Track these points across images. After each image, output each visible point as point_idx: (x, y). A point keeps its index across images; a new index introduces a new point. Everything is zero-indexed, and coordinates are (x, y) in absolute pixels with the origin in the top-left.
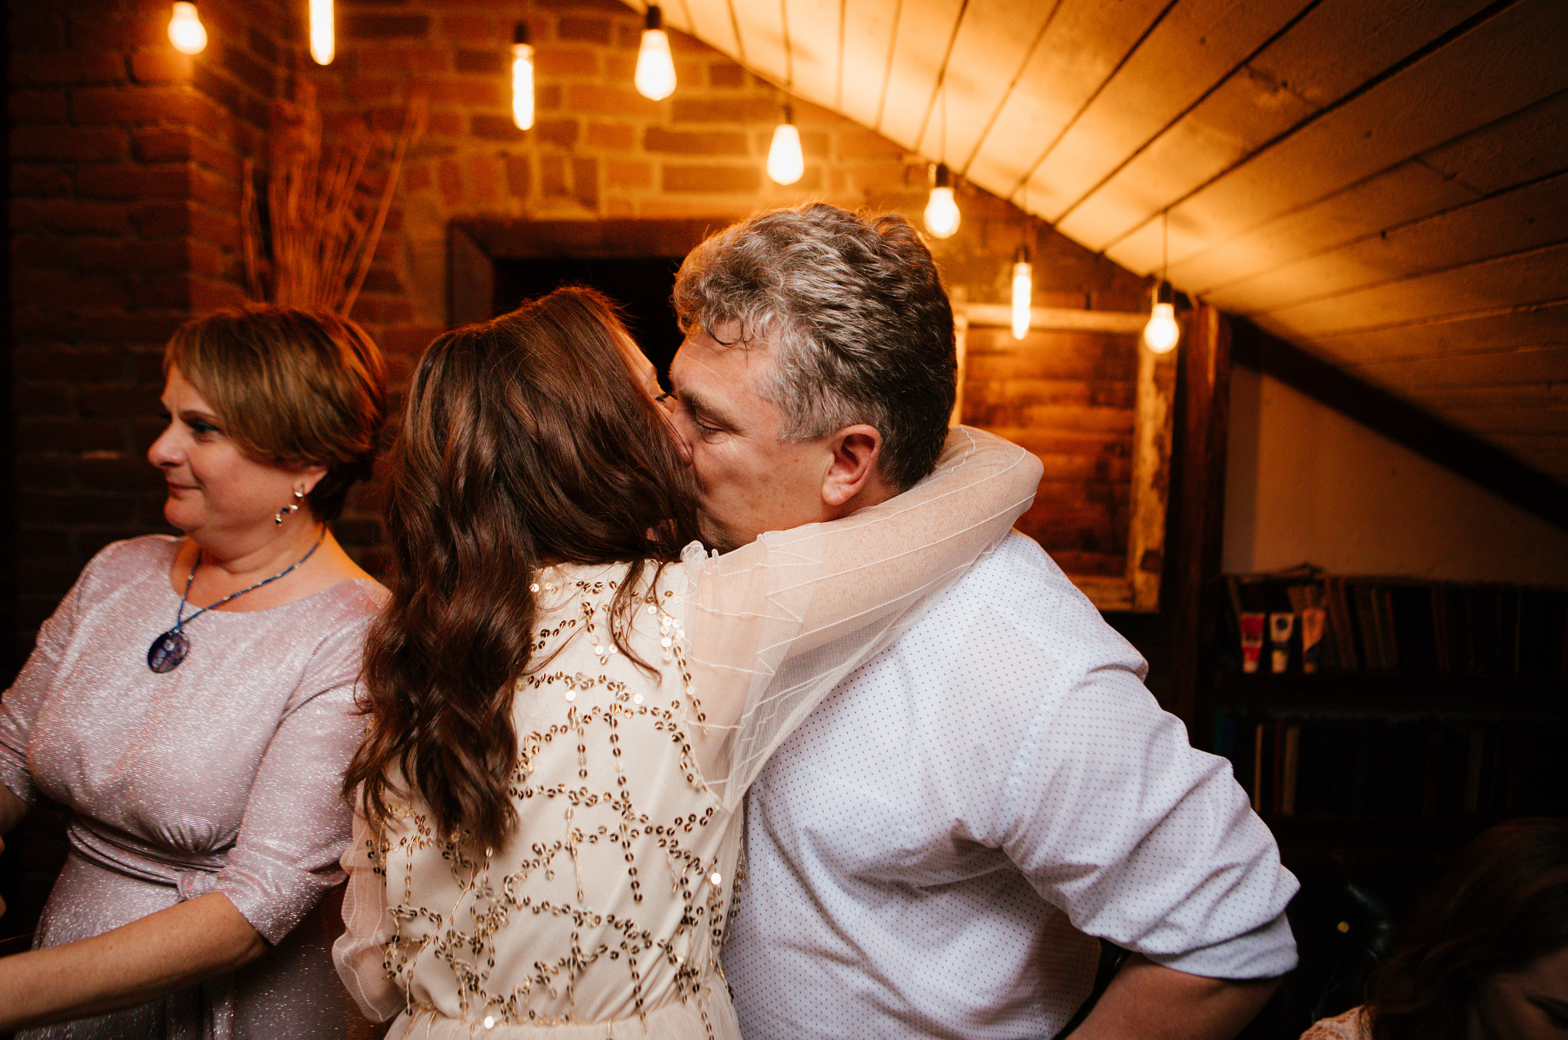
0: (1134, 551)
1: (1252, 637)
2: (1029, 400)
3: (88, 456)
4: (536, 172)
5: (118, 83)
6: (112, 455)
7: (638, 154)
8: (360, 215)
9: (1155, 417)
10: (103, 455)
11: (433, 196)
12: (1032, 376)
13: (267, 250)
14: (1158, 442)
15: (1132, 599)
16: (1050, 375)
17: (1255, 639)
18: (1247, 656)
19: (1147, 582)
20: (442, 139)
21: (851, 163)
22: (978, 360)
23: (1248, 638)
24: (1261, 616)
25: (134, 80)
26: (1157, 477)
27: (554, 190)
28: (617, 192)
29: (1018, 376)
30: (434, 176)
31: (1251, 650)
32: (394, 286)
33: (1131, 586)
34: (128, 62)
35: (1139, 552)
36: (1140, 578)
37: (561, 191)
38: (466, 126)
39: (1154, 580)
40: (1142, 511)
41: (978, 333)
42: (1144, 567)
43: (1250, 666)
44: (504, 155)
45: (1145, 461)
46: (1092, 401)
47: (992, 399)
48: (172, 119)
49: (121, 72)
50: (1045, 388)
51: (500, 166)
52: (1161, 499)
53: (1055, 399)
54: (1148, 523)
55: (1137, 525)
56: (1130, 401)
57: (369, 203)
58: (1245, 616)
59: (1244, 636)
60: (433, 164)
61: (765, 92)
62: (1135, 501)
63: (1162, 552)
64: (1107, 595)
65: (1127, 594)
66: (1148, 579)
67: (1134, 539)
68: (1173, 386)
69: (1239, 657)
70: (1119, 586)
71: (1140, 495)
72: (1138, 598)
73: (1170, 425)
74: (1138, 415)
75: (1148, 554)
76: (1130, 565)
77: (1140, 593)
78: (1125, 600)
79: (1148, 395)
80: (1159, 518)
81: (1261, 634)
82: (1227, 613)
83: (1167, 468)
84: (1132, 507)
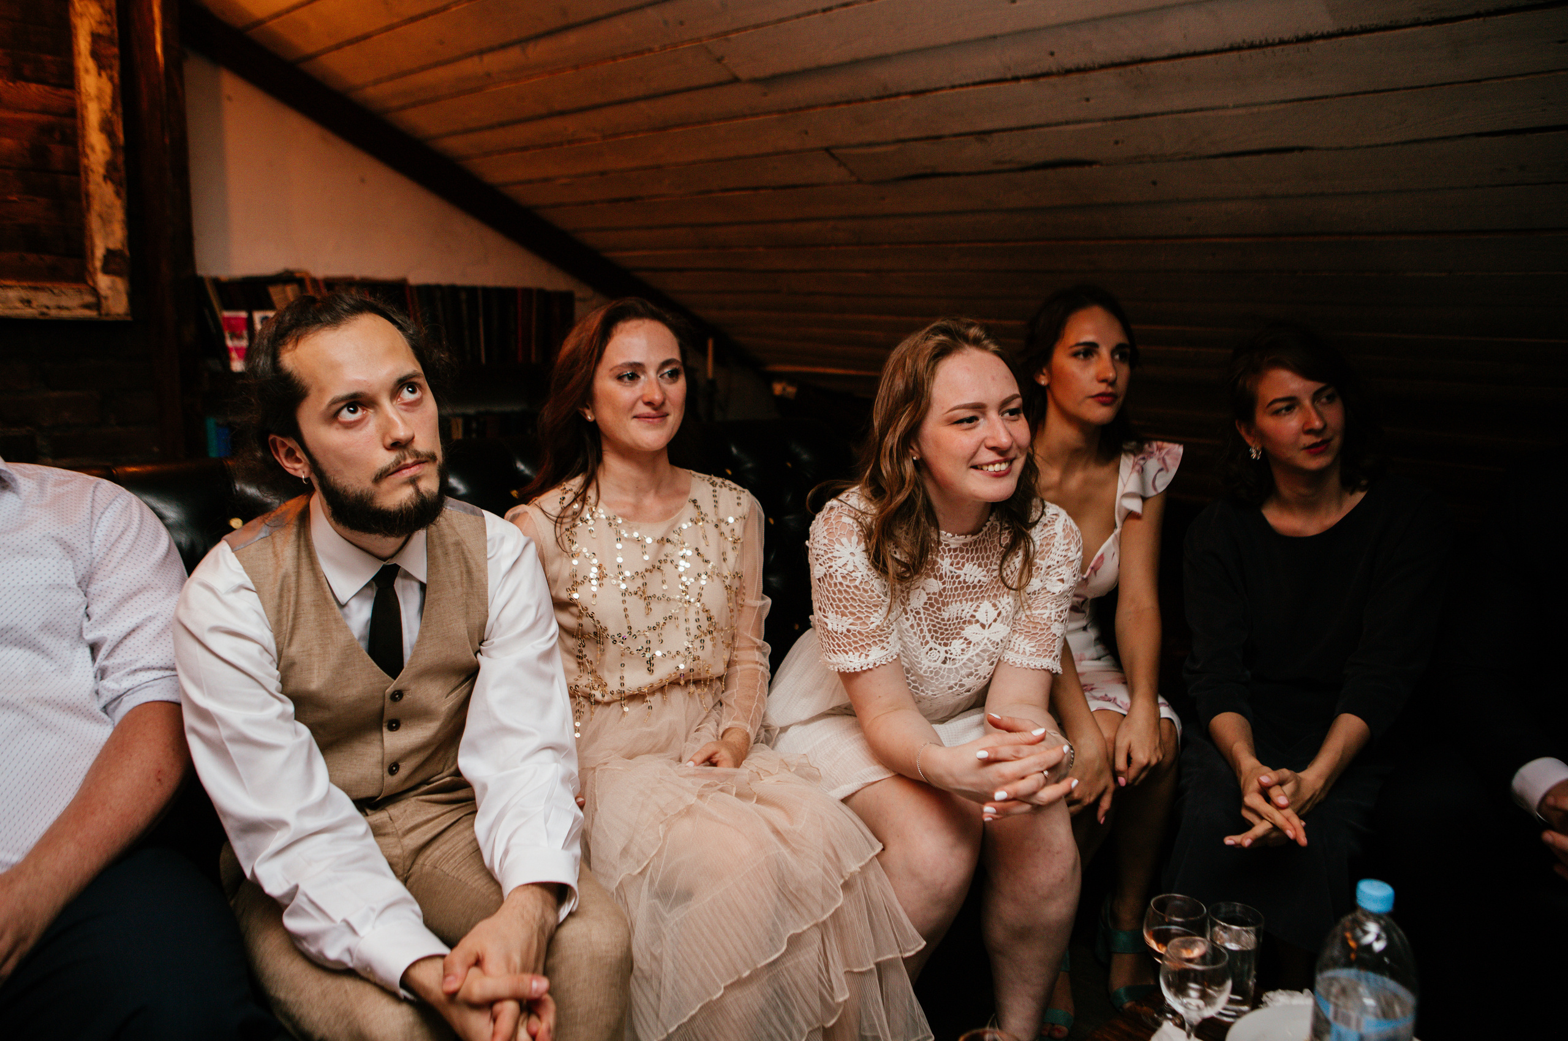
0: (93, 253)
1: (236, 336)
9: (99, 98)
14: (106, 127)
15: (97, 305)
17: (239, 337)
18: (234, 355)
19: (112, 288)
23: (232, 338)
24: (243, 314)
26: (111, 168)
31: (238, 350)
33: (95, 291)
35: (100, 253)
36: (103, 282)
39: (121, 285)
40: (96, 207)
42: (106, 271)
43: (237, 366)
45: (93, 149)
52: (118, 194)
54: (105, 221)
55: (95, 223)
56: (68, 79)
58: (227, 314)
59: (227, 335)
62: (88, 195)
63: (127, 253)
64: (64, 301)
65: (89, 299)
66: (113, 282)
67: (91, 239)
68: (116, 63)
69: (224, 355)
70: (80, 292)
71: (92, 187)
72: (104, 303)
73: (120, 110)
74: (79, 93)
75: (110, 254)
76: (90, 267)
77: (106, 298)
78: (87, 306)
79: (87, 71)
80: (118, 215)
81: (245, 333)
82: (207, 312)
83: (121, 159)
84: (84, 203)
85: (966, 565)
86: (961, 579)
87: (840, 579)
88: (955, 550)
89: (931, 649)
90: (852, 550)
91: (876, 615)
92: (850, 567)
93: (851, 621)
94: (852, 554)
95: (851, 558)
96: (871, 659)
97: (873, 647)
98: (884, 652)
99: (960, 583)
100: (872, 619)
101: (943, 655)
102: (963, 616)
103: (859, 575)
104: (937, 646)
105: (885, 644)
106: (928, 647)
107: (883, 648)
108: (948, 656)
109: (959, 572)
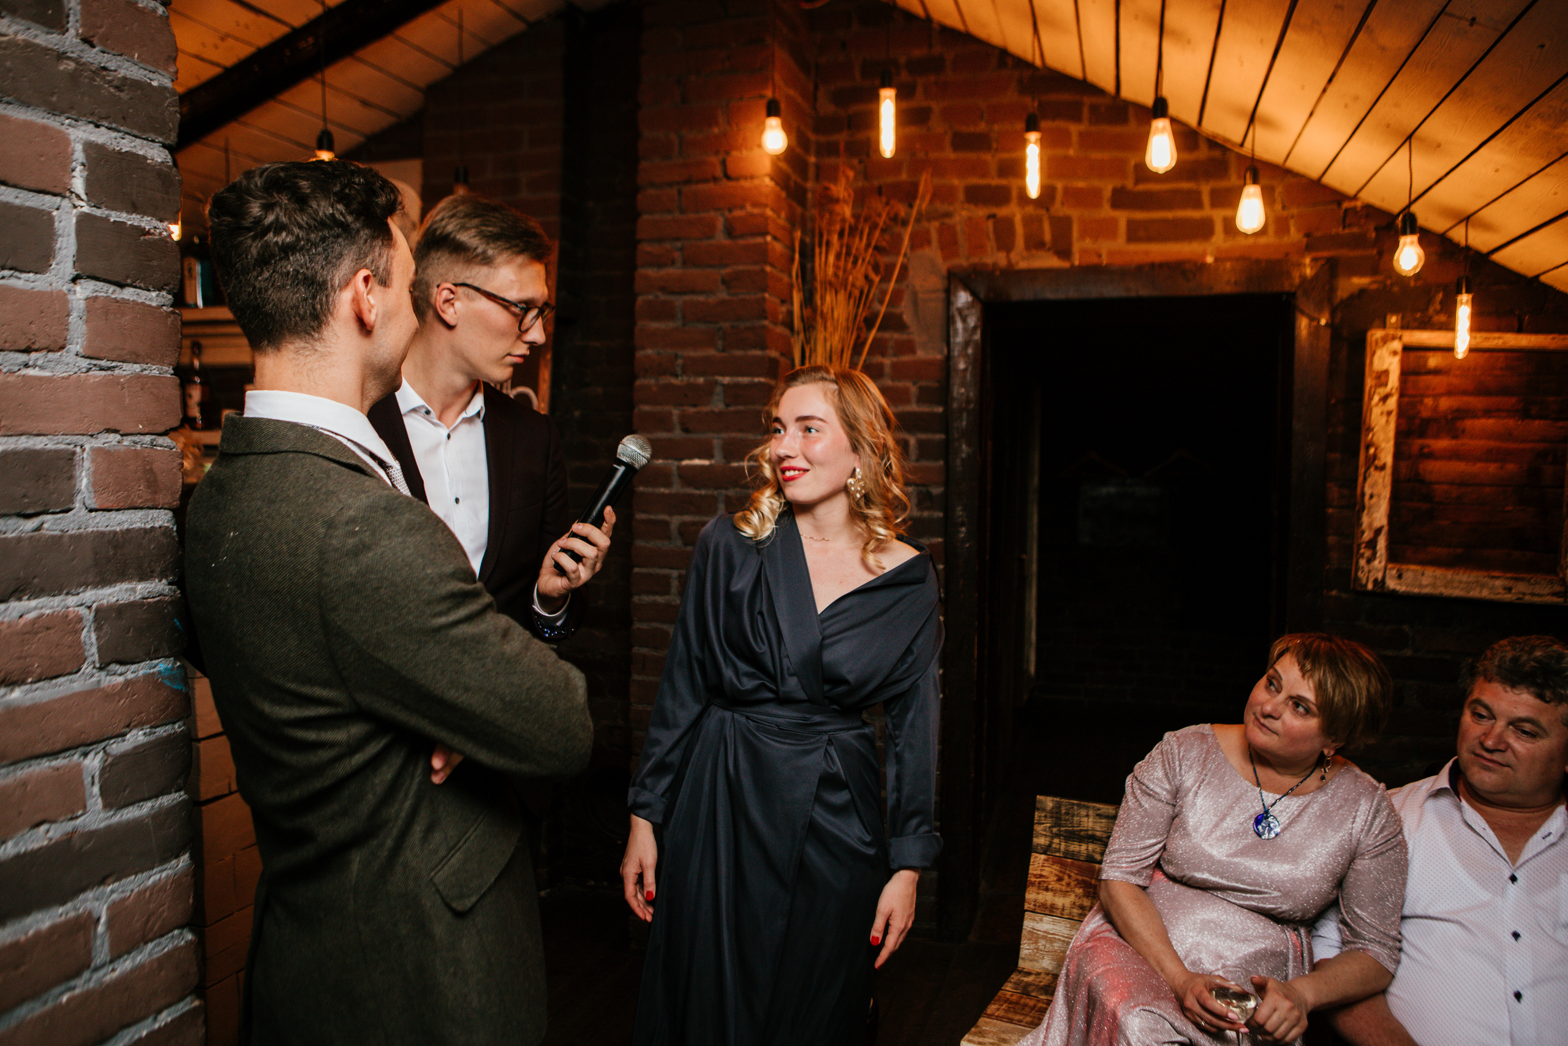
2: (1461, 414)
3: (685, 462)
4: (1019, 230)
5: (715, 179)
6: (706, 462)
7: (1106, 211)
8: (876, 268)
10: (697, 462)
11: (933, 252)
12: (1465, 393)
13: (808, 300)
15: (1561, 594)
16: (1482, 390)
20: (941, 207)
21: (1294, 211)
22: (1412, 378)
25: (728, 177)
27: (1035, 244)
28: (1088, 243)
29: (1450, 393)
30: (934, 235)
32: (901, 326)
33: (1561, 583)
34: (724, 163)
37: (1040, 245)
38: (961, 196)
41: (1412, 355)
44: (992, 216)
46: (1525, 414)
47: (1425, 414)
48: (755, 205)
49: (719, 172)
50: (1477, 402)
51: (990, 224)
53: (1488, 413)
57: (884, 260)
60: (934, 227)
61: (1217, 153)
64: (1537, 590)
65: (1555, 588)
70: (1550, 583)
76: (1563, 562)
78: (1553, 594)
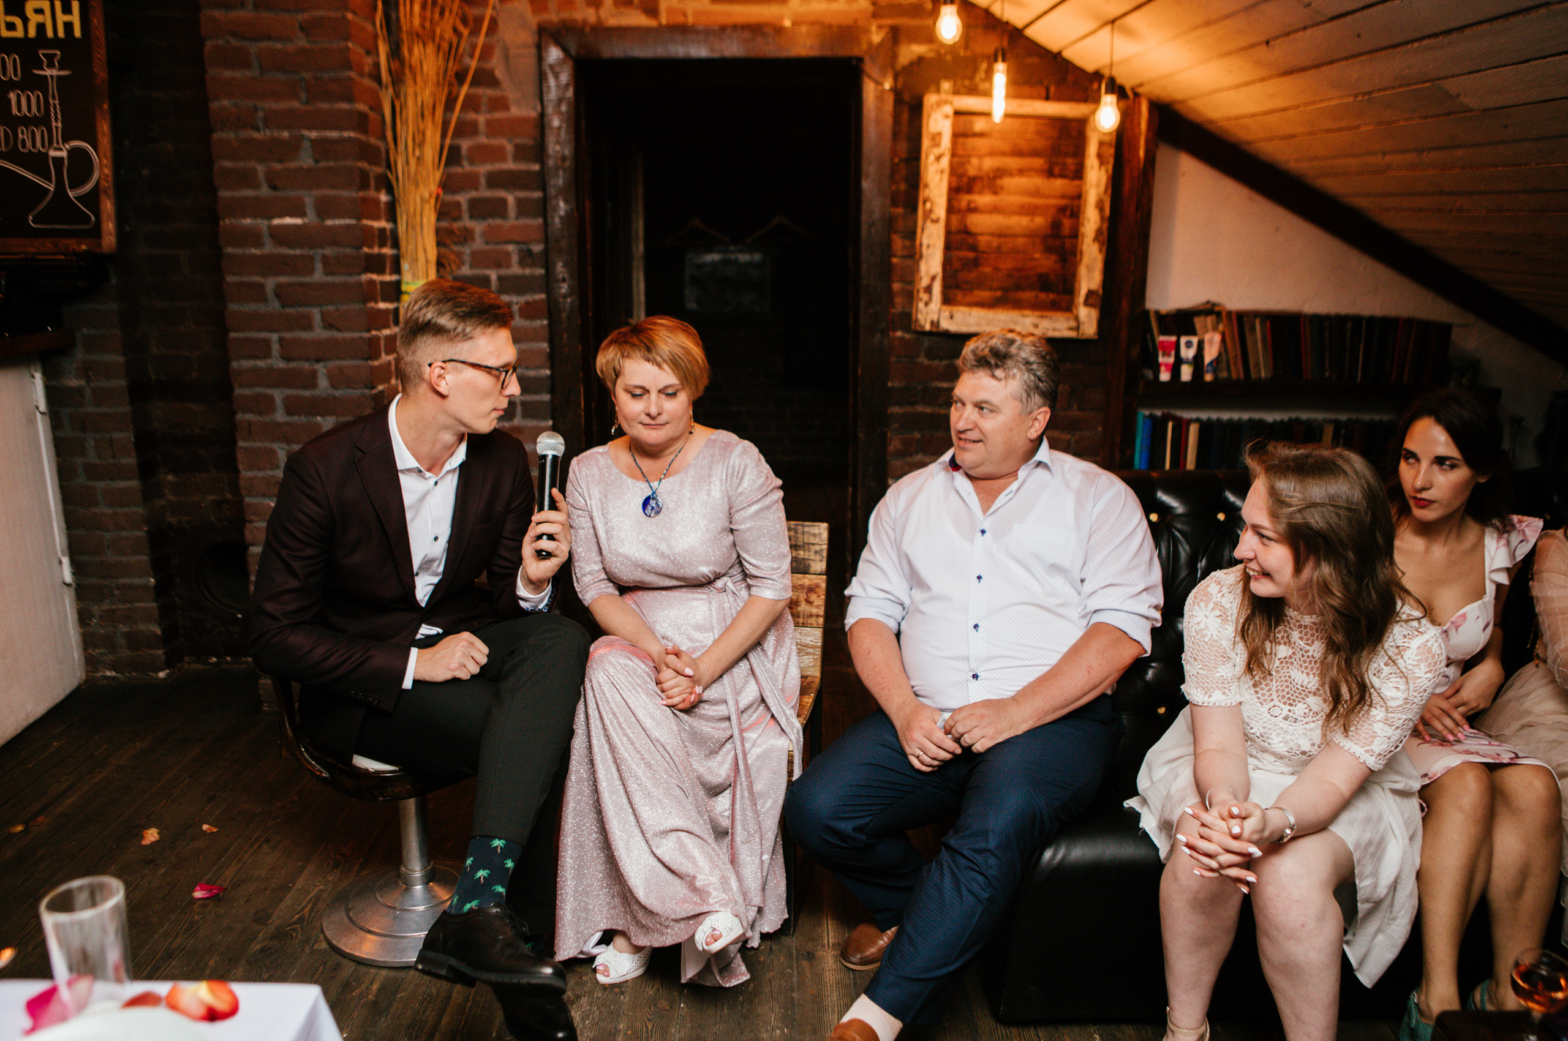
0: (1079, 292)
1: (1166, 354)
2: (1000, 173)
9: (1098, 185)
12: (1004, 154)
13: (395, 52)
14: (1100, 206)
15: (1077, 328)
16: (1017, 152)
17: (1169, 355)
18: (1163, 368)
19: (1088, 316)
22: (961, 140)
23: (1163, 356)
24: (1173, 339)
26: (1099, 232)
27: (623, 1)
28: (674, 2)
29: (992, 153)
31: (1166, 365)
32: (494, 82)
33: (1077, 318)
35: (1083, 292)
36: (1083, 312)
39: (1094, 314)
40: (1086, 260)
41: (961, 119)
42: (1087, 303)
43: (1165, 376)
45: (1089, 220)
46: (1050, 173)
47: (972, 172)
50: (1013, 163)
52: (1100, 251)
53: (1021, 172)
54: (1090, 269)
55: (1083, 271)
56: (1078, 173)
57: (472, 12)
58: (1162, 338)
59: (1160, 353)
62: (1081, 252)
63: (1101, 291)
64: (1057, 325)
65: (1073, 324)
66: (1089, 313)
67: (1079, 282)
68: (1111, 160)
69: (1156, 368)
70: (1068, 318)
71: (1085, 248)
72: (1081, 327)
73: (1109, 191)
74: (1085, 184)
75: (1090, 293)
76: (1076, 302)
77: (1084, 323)
78: (1071, 329)
79: (1092, 168)
80: (1099, 265)
81: (1173, 353)
82: (1149, 337)
83: (1105, 226)
84: (1079, 257)
85: (1316, 643)
86: (1310, 654)
87: (1194, 634)
88: (1306, 627)
89: (1274, 706)
90: (1206, 613)
91: (1223, 667)
92: (1202, 626)
93: (1200, 666)
94: (1206, 617)
95: (1204, 619)
96: (1212, 699)
97: (1217, 691)
98: (1224, 697)
99: (1308, 657)
100: (1219, 669)
101: (1285, 712)
102: (1309, 686)
103: (1209, 633)
104: (1281, 705)
105: (1226, 691)
106: (1272, 704)
107: (1224, 693)
108: (1291, 714)
109: (1308, 648)
